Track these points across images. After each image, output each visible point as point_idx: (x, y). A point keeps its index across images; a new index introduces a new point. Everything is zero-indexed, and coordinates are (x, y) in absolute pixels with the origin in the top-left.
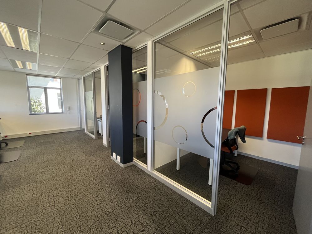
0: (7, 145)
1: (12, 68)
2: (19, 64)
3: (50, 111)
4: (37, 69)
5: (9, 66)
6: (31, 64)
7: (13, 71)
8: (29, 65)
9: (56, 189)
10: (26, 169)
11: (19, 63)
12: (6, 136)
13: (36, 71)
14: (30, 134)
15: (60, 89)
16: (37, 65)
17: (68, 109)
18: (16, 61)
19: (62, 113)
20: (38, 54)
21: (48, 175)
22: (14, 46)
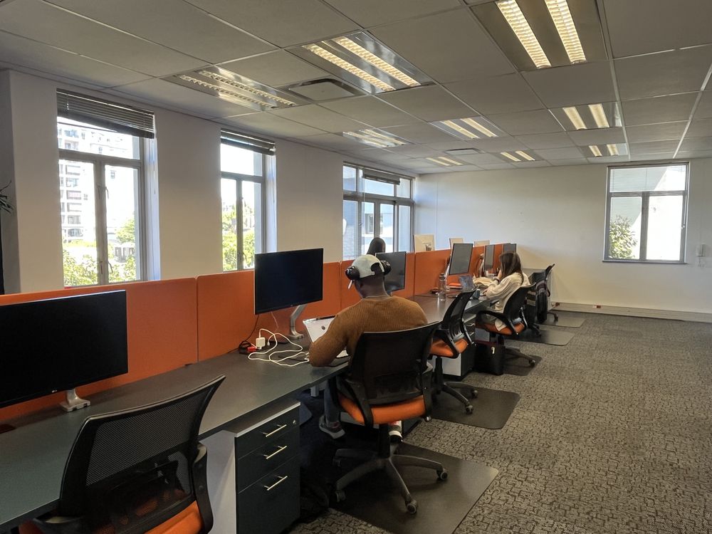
0: (556, 319)
1: (584, 159)
2: (595, 151)
3: (650, 256)
4: (627, 152)
5: (579, 157)
6: (614, 145)
7: (586, 164)
8: (613, 149)
9: (607, 402)
10: (574, 362)
11: (595, 148)
12: (558, 304)
13: (628, 156)
14: (598, 307)
15: (684, 193)
16: (626, 145)
17: (697, 254)
18: (591, 147)
19: (681, 263)
20: (624, 128)
21: (603, 381)
22: (585, 128)
